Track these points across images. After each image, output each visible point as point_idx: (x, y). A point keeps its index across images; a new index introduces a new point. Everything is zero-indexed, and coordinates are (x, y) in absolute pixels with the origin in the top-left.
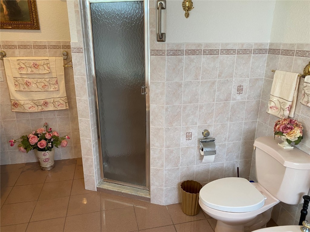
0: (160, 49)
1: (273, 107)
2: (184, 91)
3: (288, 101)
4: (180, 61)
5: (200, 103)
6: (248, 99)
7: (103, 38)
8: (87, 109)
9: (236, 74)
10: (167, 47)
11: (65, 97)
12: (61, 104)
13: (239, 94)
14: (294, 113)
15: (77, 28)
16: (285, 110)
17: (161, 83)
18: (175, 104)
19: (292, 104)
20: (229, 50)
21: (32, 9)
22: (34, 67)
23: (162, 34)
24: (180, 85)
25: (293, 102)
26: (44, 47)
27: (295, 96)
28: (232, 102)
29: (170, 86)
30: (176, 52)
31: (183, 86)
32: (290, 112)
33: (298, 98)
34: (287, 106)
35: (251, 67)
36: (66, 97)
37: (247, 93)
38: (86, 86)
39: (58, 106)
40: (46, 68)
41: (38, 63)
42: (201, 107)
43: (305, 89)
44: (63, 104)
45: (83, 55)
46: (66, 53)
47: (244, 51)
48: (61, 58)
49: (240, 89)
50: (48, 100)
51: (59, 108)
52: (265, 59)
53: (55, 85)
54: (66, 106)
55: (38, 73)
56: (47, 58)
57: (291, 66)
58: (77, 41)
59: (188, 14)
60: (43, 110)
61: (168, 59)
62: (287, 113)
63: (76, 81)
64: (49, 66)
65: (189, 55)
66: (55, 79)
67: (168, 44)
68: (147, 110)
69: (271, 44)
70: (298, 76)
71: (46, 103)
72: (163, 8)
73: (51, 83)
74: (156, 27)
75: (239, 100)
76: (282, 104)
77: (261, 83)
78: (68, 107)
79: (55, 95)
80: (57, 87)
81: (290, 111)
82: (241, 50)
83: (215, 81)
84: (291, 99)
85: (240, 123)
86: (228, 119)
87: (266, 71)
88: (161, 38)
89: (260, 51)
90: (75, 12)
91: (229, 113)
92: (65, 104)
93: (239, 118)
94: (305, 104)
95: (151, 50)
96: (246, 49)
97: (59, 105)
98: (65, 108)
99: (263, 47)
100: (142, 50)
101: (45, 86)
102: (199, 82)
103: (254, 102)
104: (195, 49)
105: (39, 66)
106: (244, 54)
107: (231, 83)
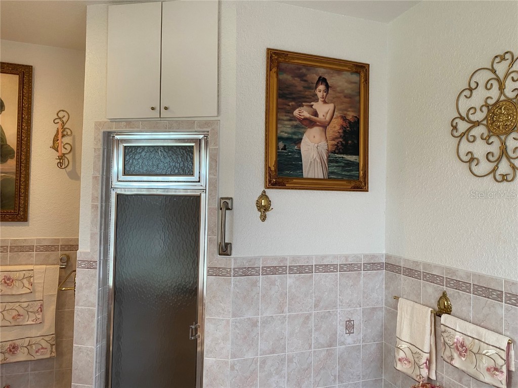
0: (222, 267)
1: (403, 359)
2: (262, 334)
3: (424, 352)
4: (255, 284)
5: (288, 352)
6: (363, 341)
7: (132, 245)
8: (90, 365)
9: (341, 302)
10: (234, 264)
11: (53, 334)
12: (42, 348)
13: (350, 333)
14: (436, 372)
15: (91, 230)
16: (421, 367)
17: (223, 320)
18: (246, 357)
19: (430, 356)
20: (327, 265)
21: (20, 191)
22: (5, 282)
23: (227, 245)
24: (254, 324)
25: (430, 353)
26: (30, 248)
27: (432, 343)
28: (339, 349)
29: (238, 324)
30: (247, 271)
31: (259, 324)
32: (429, 370)
33: (437, 347)
34: (424, 360)
35: (363, 290)
36: (54, 336)
37: (360, 331)
38: (95, 325)
39: (37, 352)
40: (27, 284)
41: (12, 275)
42: (291, 360)
43: (445, 335)
44: (46, 348)
45: (96, 273)
46: (66, 258)
47: (349, 267)
48: (56, 266)
49: (349, 326)
50: (18, 343)
51: (38, 356)
52: (381, 277)
53: (37, 314)
54: (52, 352)
55: (10, 293)
56: (31, 267)
57: (419, 295)
58: (89, 250)
59: (265, 217)
60: (5, 362)
61: (236, 282)
62: (424, 372)
63: (78, 315)
64: (32, 281)
65: (267, 274)
66: (39, 304)
67: (235, 259)
68: (199, 349)
69: (388, 257)
70: (431, 312)
71: (14, 348)
72: (228, 209)
73: (31, 310)
74: (218, 235)
75: (349, 344)
76: (416, 356)
77: (381, 315)
78: (54, 354)
79: (34, 332)
80: (39, 316)
81: (429, 368)
82: (345, 265)
83: (311, 314)
84: (427, 349)
85: (356, 384)
86: (335, 379)
87: (386, 296)
88: (225, 249)
89: (373, 266)
90: (92, 208)
91: (336, 366)
92: (49, 347)
93: (352, 375)
94: (449, 361)
95: (209, 268)
96: (352, 264)
97: (39, 349)
98: (48, 356)
99: (377, 261)
100: (194, 266)
101: (19, 317)
102: (285, 317)
103: (374, 347)
104: (276, 265)
105: (14, 281)
106: (349, 271)
107: (335, 316)
